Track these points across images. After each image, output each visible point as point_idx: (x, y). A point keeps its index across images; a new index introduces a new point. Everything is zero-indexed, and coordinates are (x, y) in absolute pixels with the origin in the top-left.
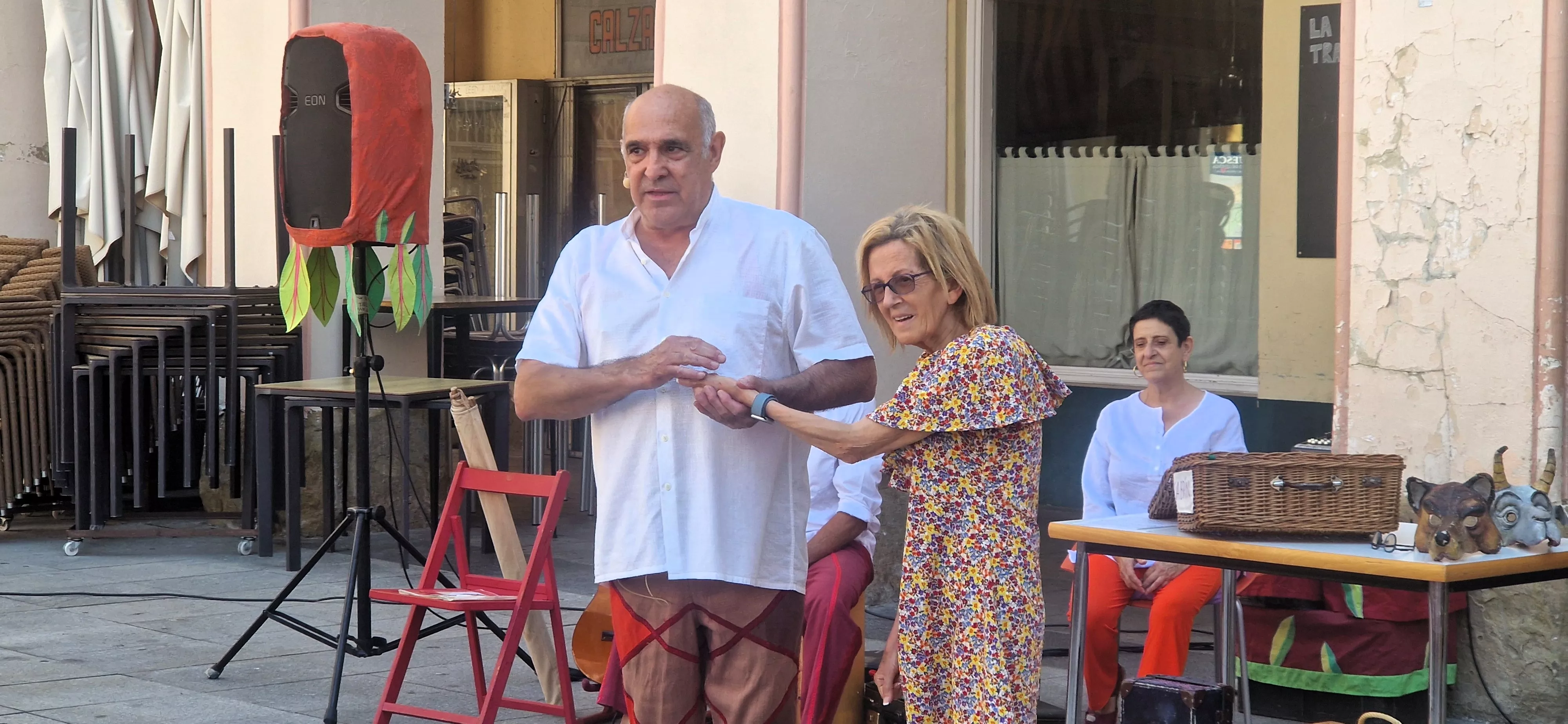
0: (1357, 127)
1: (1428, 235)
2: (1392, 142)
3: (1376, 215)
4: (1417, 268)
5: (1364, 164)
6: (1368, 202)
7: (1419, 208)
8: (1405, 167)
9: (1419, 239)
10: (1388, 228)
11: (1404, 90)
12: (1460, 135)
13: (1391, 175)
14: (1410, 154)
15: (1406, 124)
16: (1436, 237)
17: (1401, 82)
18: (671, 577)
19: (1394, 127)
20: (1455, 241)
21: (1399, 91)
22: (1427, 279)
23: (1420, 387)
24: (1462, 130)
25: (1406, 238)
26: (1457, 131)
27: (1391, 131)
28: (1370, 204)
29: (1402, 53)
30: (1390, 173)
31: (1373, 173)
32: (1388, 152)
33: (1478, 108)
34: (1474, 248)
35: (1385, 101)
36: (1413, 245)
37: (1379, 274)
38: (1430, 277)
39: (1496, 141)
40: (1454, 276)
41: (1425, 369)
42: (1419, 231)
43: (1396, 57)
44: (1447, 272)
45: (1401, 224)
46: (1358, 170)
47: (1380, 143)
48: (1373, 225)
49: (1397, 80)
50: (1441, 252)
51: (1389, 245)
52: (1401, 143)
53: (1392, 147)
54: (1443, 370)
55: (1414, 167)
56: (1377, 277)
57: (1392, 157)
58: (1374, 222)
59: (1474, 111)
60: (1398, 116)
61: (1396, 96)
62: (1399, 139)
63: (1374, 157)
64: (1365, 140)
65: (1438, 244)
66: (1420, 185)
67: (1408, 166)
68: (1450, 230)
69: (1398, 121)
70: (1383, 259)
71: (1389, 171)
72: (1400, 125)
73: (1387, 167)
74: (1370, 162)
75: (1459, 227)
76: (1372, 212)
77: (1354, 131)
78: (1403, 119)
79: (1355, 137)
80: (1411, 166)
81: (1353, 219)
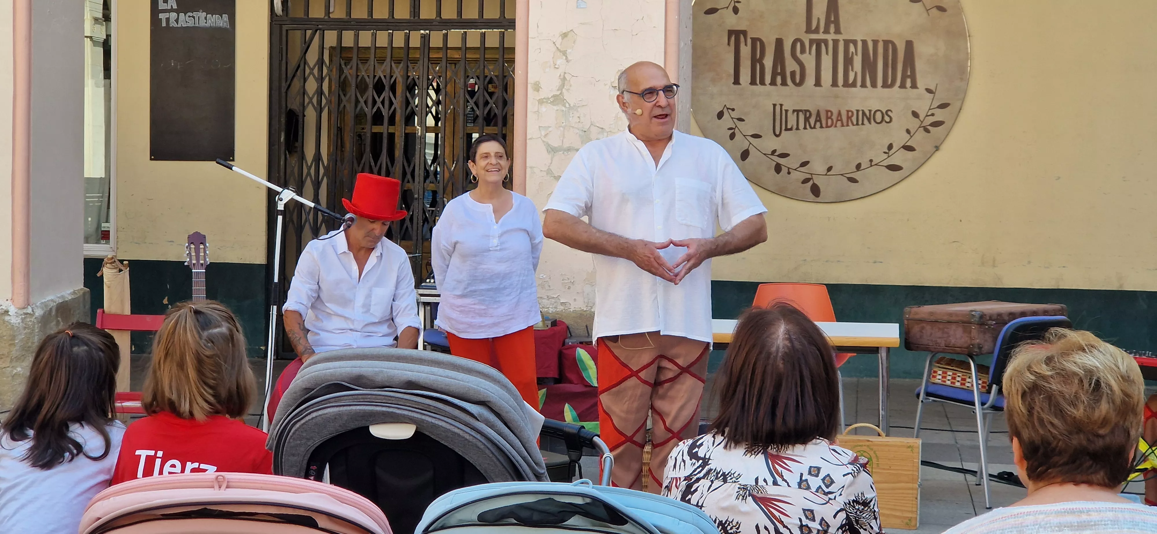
0: (531, 79)
2: (558, 90)
3: (546, 135)
5: (537, 103)
6: (539, 127)
7: (578, 131)
8: (567, 105)
10: (556, 144)
11: (566, 57)
12: (607, 87)
13: (557, 110)
14: (570, 98)
15: (568, 79)
17: (564, 53)
18: (661, 334)
19: (559, 80)
21: (562, 59)
24: (609, 84)
25: (569, 151)
26: (605, 85)
27: (558, 83)
28: (541, 128)
29: (564, 35)
30: (556, 109)
31: (543, 109)
32: (554, 96)
35: (552, 63)
37: (549, 173)
43: (560, 38)
45: (564, 141)
46: (531, 106)
47: (549, 89)
48: (543, 141)
49: (560, 51)
51: (555, 154)
52: (564, 90)
53: (558, 93)
55: (574, 106)
56: (547, 175)
57: (557, 99)
58: (544, 139)
60: (562, 74)
61: (560, 62)
62: (564, 86)
63: (544, 98)
64: (537, 87)
66: (578, 117)
67: (570, 105)
69: (562, 77)
70: (551, 163)
71: (555, 108)
72: (563, 79)
73: (554, 105)
74: (541, 102)
76: (543, 133)
77: (529, 82)
78: (566, 75)
79: (529, 86)
80: (572, 105)
81: (528, 138)
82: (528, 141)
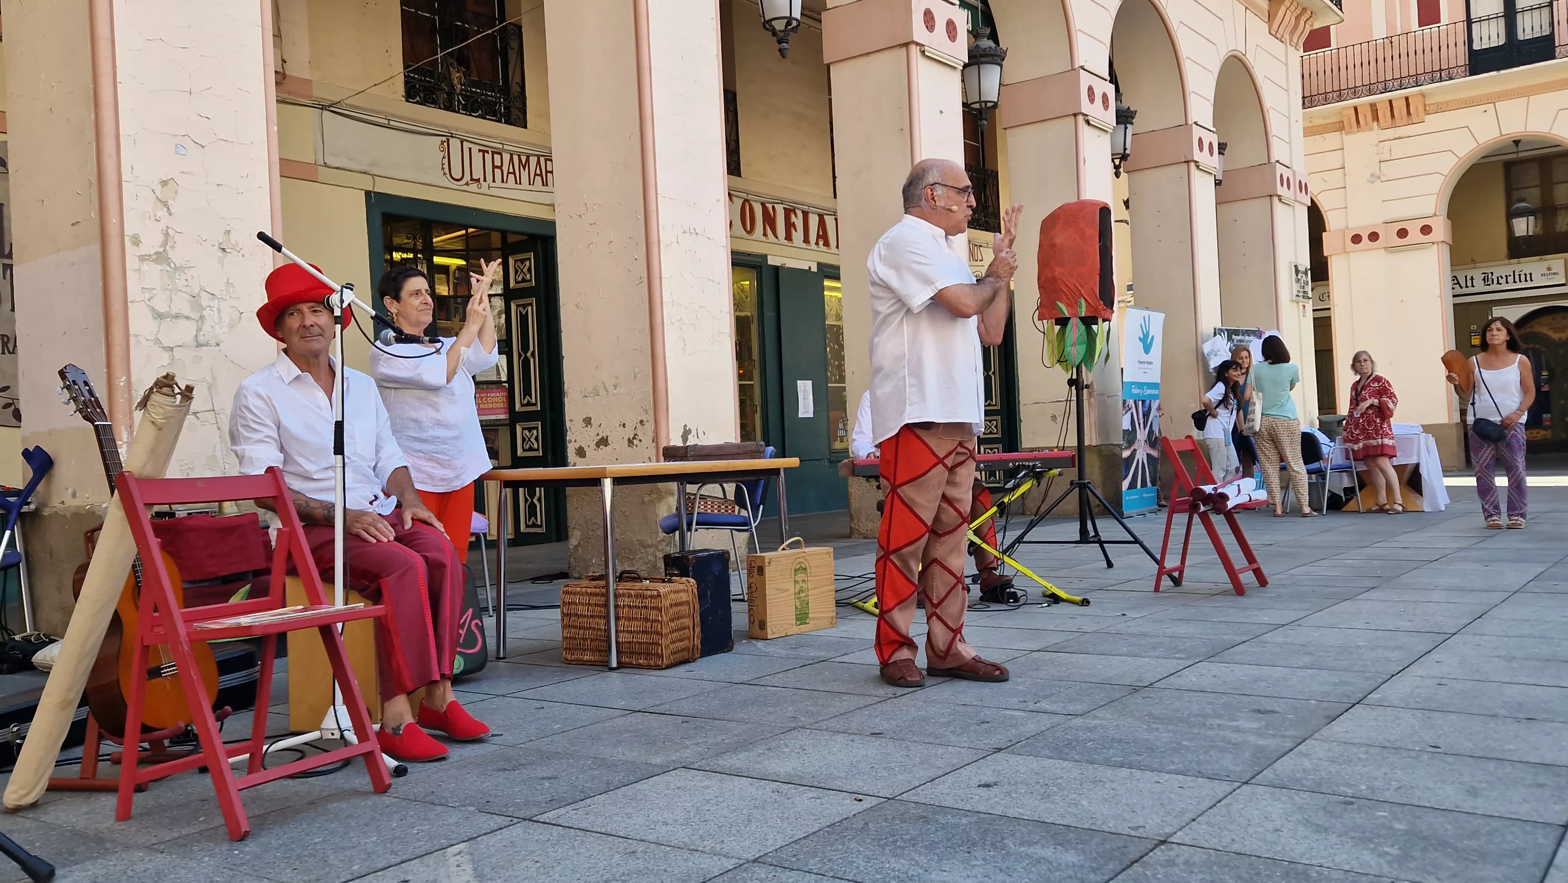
0: (129, 230)
1: (195, 315)
2: (160, 247)
3: (150, 299)
4: (189, 339)
5: (137, 260)
6: (141, 288)
7: (186, 296)
8: (173, 266)
9: (187, 318)
10: (162, 308)
11: (168, 208)
12: (216, 248)
13: (161, 270)
14: (177, 256)
15: (171, 235)
16: (202, 317)
17: (165, 204)
19: (162, 236)
20: (216, 320)
21: (163, 210)
22: (197, 347)
23: (198, 422)
24: (217, 245)
25: (177, 317)
26: (214, 245)
27: (160, 238)
28: (143, 290)
29: (164, 183)
31: (145, 267)
32: (156, 253)
33: (228, 232)
34: (231, 327)
35: (152, 214)
36: (183, 322)
37: (157, 341)
38: (199, 345)
39: (243, 256)
40: (218, 345)
41: (199, 410)
42: (187, 312)
43: (160, 185)
44: (213, 342)
45: (172, 306)
46: (131, 263)
47: (150, 245)
48: (148, 305)
49: (161, 201)
50: (206, 328)
51: (162, 321)
52: (167, 248)
53: (161, 250)
54: (213, 410)
55: (180, 267)
56: (155, 344)
57: (161, 257)
58: (148, 303)
59: (225, 233)
60: (165, 229)
61: (162, 213)
62: (167, 244)
63: (145, 255)
64: (136, 241)
65: (203, 323)
66: (186, 280)
67: (175, 265)
68: (212, 313)
69: (164, 232)
70: (159, 332)
71: (159, 267)
72: (167, 234)
73: (157, 264)
74: (142, 258)
75: (219, 311)
76: (147, 296)
77: (126, 234)
78: (170, 231)
79: (127, 239)
80: (177, 266)
81: (129, 300)
82: (129, 304)
